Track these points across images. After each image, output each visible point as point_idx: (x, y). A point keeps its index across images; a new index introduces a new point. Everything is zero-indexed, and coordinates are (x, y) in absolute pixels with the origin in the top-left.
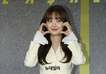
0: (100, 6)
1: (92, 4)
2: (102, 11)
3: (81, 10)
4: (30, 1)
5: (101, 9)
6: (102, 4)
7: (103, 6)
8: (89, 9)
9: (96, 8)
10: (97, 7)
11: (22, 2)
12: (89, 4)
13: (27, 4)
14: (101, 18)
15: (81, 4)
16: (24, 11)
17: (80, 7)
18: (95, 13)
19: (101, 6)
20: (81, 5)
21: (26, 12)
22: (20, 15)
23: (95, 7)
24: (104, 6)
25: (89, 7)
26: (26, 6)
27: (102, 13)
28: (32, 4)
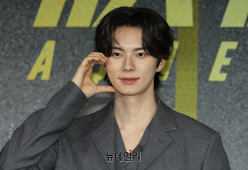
0: (227, 90)
1: (206, 85)
2: (231, 105)
3: (177, 100)
4: (40, 74)
5: (229, 99)
6: (231, 85)
7: (234, 91)
8: (196, 99)
9: (216, 95)
10: (218, 93)
11: (18, 75)
12: (199, 85)
13: (31, 81)
14: (230, 121)
15: (177, 84)
16: (23, 99)
17: (174, 93)
18: (213, 109)
19: (229, 92)
20: (177, 87)
21: (27, 103)
22: (14, 110)
23: (214, 93)
24: (237, 90)
25: (196, 93)
26: (30, 86)
27: (232, 110)
28: (44, 81)
